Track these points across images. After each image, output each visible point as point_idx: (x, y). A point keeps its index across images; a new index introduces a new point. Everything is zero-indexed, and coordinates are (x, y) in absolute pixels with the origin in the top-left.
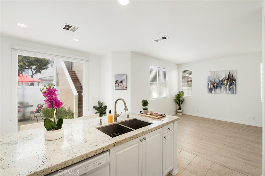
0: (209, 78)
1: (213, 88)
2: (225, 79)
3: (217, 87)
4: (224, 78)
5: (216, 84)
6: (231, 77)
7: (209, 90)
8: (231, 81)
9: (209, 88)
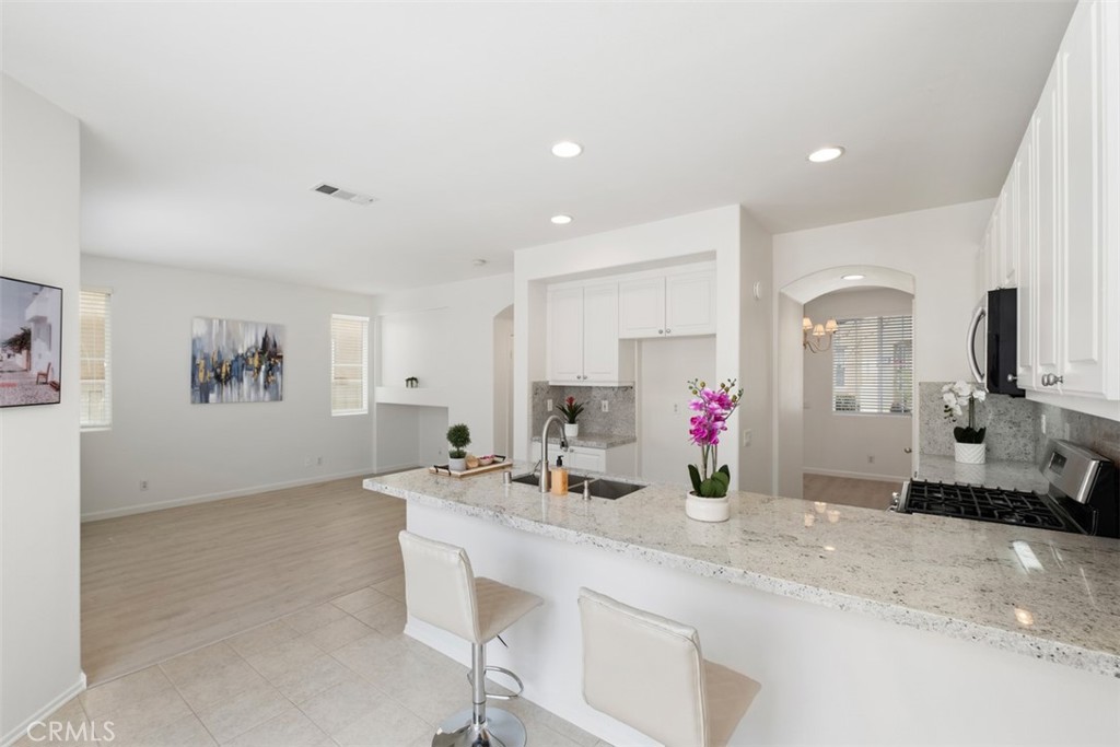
0: (197, 342)
1: (214, 381)
2: (254, 350)
3: (229, 377)
4: (251, 348)
5: (224, 366)
6: (271, 347)
7: (198, 392)
8: (270, 360)
9: (198, 383)
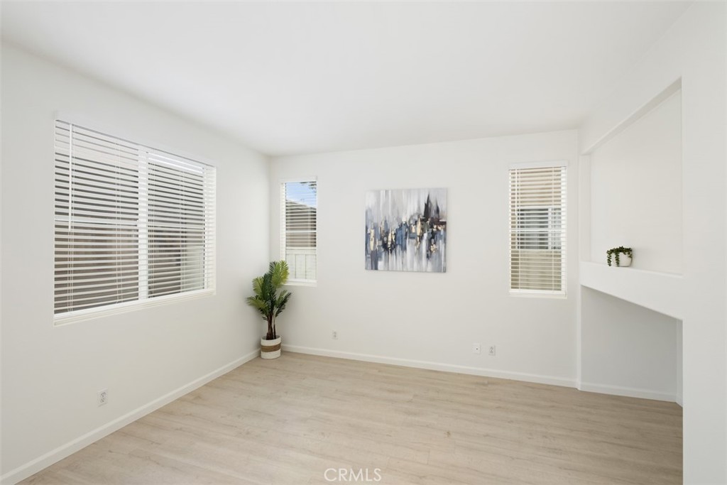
0: (369, 213)
1: (383, 250)
2: (416, 218)
3: (394, 245)
4: (414, 215)
5: (390, 235)
6: (433, 214)
7: (370, 260)
8: (432, 227)
9: (369, 252)
